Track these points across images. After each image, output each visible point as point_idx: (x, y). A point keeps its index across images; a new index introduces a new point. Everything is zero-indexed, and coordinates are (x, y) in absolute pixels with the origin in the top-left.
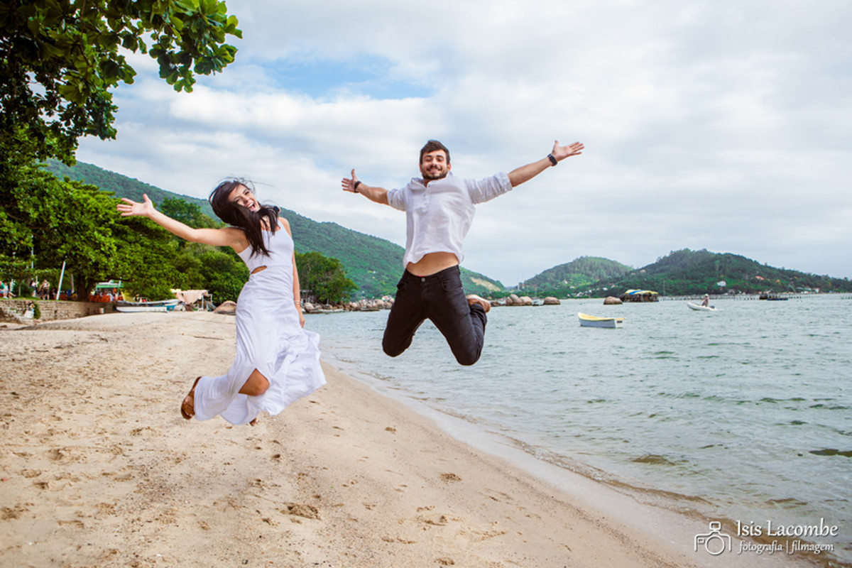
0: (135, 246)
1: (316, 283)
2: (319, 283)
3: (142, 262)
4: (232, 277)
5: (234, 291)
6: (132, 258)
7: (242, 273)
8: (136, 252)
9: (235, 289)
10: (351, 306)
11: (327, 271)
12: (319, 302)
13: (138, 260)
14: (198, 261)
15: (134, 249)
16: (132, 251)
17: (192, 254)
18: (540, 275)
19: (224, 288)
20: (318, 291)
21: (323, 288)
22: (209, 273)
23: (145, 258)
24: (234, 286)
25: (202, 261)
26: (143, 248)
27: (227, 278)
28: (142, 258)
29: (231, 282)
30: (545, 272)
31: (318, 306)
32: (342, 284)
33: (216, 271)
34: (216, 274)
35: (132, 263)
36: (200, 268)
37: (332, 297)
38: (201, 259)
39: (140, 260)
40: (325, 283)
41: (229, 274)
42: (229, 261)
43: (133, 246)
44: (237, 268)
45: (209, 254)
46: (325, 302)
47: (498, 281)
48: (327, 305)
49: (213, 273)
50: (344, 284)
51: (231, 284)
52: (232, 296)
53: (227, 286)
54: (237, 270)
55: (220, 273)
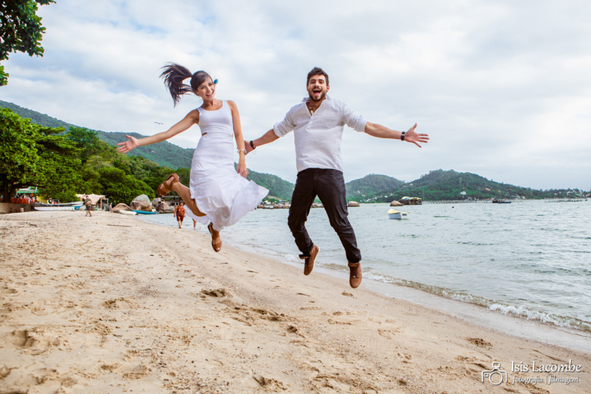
0: (49, 160)
3: (55, 172)
4: (123, 185)
6: (47, 170)
7: (131, 182)
8: (50, 165)
9: (125, 194)
13: (52, 171)
14: (97, 173)
15: (48, 163)
16: (47, 164)
17: (93, 168)
19: (117, 194)
22: (106, 183)
23: (57, 170)
24: (125, 192)
25: (100, 174)
26: (55, 162)
27: (119, 187)
28: (55, 169)
29: (123, 190)
33: (111, 181)
34: (111, 184)
35: (46, 173)
36: (99, 179)
38: (100, 172)
39: (53, 171)
41: (120, 184)
42: (121, 174)
43: (47, 160)
45: (106, 169)
49: (108, 183)
51: (122, 191)
52: (123, 200)
53: (119, 192)
54: (127, 181)
55: (114, 183)
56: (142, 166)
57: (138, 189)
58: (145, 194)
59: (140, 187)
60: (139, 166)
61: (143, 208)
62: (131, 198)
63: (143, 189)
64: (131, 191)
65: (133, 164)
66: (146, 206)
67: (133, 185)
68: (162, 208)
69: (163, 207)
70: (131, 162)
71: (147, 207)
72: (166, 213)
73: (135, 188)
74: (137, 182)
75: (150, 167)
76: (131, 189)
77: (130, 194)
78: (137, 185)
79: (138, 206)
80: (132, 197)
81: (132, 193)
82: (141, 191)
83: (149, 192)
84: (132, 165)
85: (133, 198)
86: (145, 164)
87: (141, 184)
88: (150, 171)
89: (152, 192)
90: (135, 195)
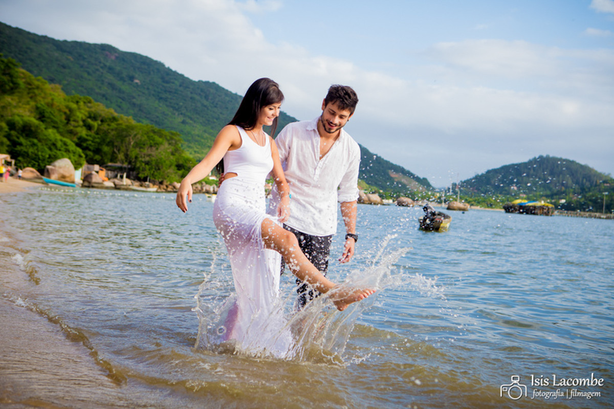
2: (140, 159)
4: (39, 144)
5: (39, 159)
7: (50, 140)
9: (41, 157)
10: (174, 187)
11: (151, 146)
12: (137, 179)
18: (482, 175)
20: (139, 168)
21: (143, 164)
22: (15, 138)
24: (40, 153)
27: (34, 145)
29: (37, 149)
30: (489, 172)
31: (137, 183)
32: (165, 162)
33: (23, 136)
34: (22, 140)
36: (6, 132)
37: (153, 174)
40: (147, 159)
41: (35, 141)
42: (37, 127)
44: (45, 136)
46: (145, 180)
48: (147, 183)
49: (18, 138)
50: (167, 162)
51: (36, 152)
52: (37, 164)
53: (32, 152)
54: (45, 138)
55: (26, 139)
56: (87, 114)
57: (60, 150)
58: (70, 158)
59: (64, 147)
60: (81, 113)
61: (63, 177)
62: (48, 162)
63: (67, 151)
64: (49, 152)
65: (71, 110)
66: (67, 174)
67: (54, 145)
68: (89, 180)
69: (91, 178)
70: (67, 107)
71: (68, 177)
72: (93, 187)
73: (56, 148)
74: (61, 141)
75: (100, 116)
76: (50, 149)
77: (47, 156)
78: (59, 144)
79: (53, 174)
80: (49, 160)
81: (50, 155)
82: (64, 154)
83: (77, 156)
84: (68, 112)
85: (50, 163)
86: (93, 110)
87: (65, 144)
88: (99, 122)
89: (80, 156)
90: (52, 159)
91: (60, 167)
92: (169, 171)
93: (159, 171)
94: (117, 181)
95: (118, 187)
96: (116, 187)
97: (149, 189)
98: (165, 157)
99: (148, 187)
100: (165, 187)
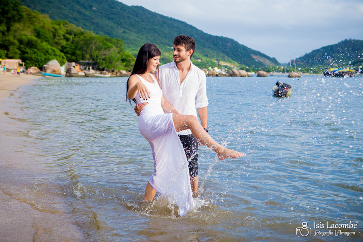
1: (97, 56)
2: (99, 57)
4: (38, 52)
5: (39, 61)
7: (45, 49)
9: (40, 60)
10: (121, 73)
11: (105, 49)
12: (98, 69)
14: (16, 41)
17: (13, 37)
18: (310, 54)
19: (32, 58)
20: (99, 63)
21: (101, 60)
22: (23, 49)
24: (39, 58)
25: (19, 41)
27: (35, 53)
29: (37, 55)
30: (314, 51)
31: (99, 72)
32: (114, 58)
33: (28, 48)
34: (28, 50)
36: (18, 46)
37: (108, 66)
40: (104, 57)
41: (36, 50)
42: (36, 42)
44: (42, 47)
46: (103, 70)
47: (274, 59)
48: (105, 72)
49: (25, 49)
50: (116, 58)
51: (37, 57)
52: (38, 64)
53: (34, 57)
54: (41, 48)
55: (30, 50)
56: (65, 31)
57: (51, 55)
58: (57, 59)
59: (53, 53)
60: (62, 31)
61: (54, 71)
62: (44, 62)
63: (55, 55)
64: (44, 56)
65: (55, 30)
66: (56, 69)
67: (47, 52)
68: (70, 72)
69: (71, 71)
70: (53, 28)
71: (57, 71)
72: (72, 76)
73: (49, 54)
74: (51, 49)
75: (73, 32)
76: (45, 55)
77: (44, 59)
78: (50, 51)
79: (48, 69)
80: (45, 61)
81: (45, 59)
82: (54, 57)
83: (61, 58)
84: (54, 31)
85: (45, 63)
86: (69, 28)
87: (54, 51)
88: (73, 36)
89: (63, 58)
90: (47, 60)
91: (52, 65)
92: (117, 63)
93: (111, 64)
94: (86, 72)
95: (87, 75)
96: (86, 76)
97: (106, 76)
98: (114, 55)
99: (105, 74)
100: (115, 74)
